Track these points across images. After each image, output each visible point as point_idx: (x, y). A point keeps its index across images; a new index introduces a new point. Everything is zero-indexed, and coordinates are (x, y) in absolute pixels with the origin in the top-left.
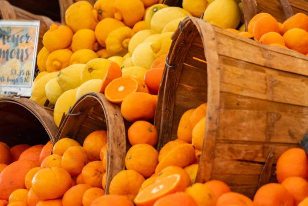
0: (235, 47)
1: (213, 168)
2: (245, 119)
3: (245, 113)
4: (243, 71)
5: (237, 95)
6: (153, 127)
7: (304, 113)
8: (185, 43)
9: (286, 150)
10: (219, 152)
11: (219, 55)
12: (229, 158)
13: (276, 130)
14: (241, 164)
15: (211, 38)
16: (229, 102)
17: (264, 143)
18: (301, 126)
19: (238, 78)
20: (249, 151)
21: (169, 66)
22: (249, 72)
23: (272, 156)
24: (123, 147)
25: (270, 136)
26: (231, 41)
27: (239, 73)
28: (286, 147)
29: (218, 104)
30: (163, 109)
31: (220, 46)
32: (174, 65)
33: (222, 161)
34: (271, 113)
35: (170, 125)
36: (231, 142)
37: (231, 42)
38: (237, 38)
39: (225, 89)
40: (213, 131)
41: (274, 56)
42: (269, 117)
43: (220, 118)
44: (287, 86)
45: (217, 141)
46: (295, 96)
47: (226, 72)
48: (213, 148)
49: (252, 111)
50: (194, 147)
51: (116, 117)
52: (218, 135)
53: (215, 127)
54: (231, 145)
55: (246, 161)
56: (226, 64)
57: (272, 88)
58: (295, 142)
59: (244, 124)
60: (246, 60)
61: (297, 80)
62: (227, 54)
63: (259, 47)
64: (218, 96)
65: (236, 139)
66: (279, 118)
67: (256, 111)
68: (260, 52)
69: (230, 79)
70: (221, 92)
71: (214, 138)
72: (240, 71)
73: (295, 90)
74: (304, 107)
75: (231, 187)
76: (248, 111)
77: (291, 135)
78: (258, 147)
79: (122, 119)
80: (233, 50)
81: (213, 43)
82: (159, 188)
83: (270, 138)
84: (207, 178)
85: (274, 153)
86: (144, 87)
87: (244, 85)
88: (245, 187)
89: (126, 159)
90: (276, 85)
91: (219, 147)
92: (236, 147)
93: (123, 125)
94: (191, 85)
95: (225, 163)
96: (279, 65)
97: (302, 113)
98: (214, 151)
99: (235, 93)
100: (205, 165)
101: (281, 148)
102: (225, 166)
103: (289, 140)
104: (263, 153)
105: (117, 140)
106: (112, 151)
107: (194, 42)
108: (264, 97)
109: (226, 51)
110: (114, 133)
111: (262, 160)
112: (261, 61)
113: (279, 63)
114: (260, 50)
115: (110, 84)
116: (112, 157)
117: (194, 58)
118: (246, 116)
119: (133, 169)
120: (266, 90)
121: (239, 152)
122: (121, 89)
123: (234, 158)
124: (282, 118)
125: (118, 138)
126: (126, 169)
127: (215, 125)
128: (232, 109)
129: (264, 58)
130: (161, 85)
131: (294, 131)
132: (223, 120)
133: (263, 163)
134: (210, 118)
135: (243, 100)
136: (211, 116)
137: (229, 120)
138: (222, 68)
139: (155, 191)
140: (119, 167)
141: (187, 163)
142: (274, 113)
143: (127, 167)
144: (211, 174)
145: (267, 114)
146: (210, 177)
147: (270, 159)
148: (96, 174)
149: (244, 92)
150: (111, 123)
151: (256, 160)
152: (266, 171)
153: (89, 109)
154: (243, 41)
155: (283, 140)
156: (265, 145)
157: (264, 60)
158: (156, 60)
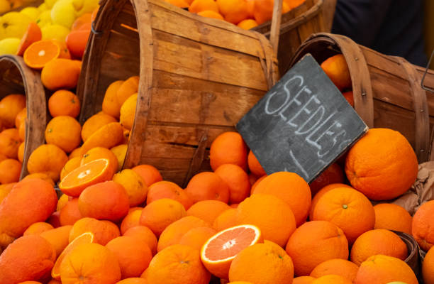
0: (169, 20)
1: (142, 151)
2: (178, 100)
3: (179, 93)
4: (178, 47)
5: (171, 74)
6: (76, 97)
7: (241, 94)
8: (114, 9)
9: (221, 133)
10: (150, 134)
11: (153, 29)
12: (160, 141)
13: (210, 112)
14: (172, 147)
15: (144, 10)
16: (162, 81)
17: (197, 125)
18: (237, 107)
19: (172, 54)
20: (182, 134)
21: (95, 33)
22: (184, 48)
23: (205, 139)
24: (42, 119)
25: (204, 118)
26: (165, 13)
27: (174, 49)
28: (221, 130)
29: (150, 83)
30: (86, 78)
31: (154, 19)
32: (101, 31)
33: (152, 144)
34: (206, 93)
35: (94, 95)
36: (163, 124)
37: (165, 15)
38: (171, 10)
39: (158, 67)
40: (145, 112)
41: (210, 31)
42: (204, 97)
43: (152, 97)
44: (223, 64)
45: (148, 122)
46: (232, 75)
47: (159, 48)
48: (144, 131)
49: (187, 91)
50: (122, 125)
51: (36, 84)
52: (149, 116)
53: (146, 108)
54: (163, 127)
55: (179, 144)
56: (160, 39)
57: (207, 65)
58: (231, 124)
59: (177, 105)
60: (181, 35)
61: (233, 57)
62: (161, 28)
63: (195, 20)
64: (151, 75)
65: (169, 121)
66: (215, 98)
67: (190, 91)
68: (195, 26)
69: (163, 56)
70: (154, 70)
71: (145, 119)
72: (174, 47)
73: (232, 68)
74: (240, 87)
75: (161, 171)
76: (181, 91)
77: (227, 117)
78: (192, 129)
79: (42, 87)
80: (167, 23)
81: (146, 16)
82: (86, 173)
83: (204, 120)
84: (136, 163)
85: (207, 136)
86: (66, 51)
87: (179, 62)
88: (177, 171)
89: (46, 132)
90: (212, 63)
91: (150, 129)
92: (167, 129)
93: (43, 94)
94: (118, 54)
95: (155, 146)
96: (216, 41)
97: (238, 93)
98: (144, 133)
99: (169, 71)
100: (135, 148)
101: (216, 131)
102: (156, 149)
103: (225, 123)
104: (196, 136)
105: (36, 110)
106: (31, 123)
107: (123, 8)
108: (199, 76)
109: (160, 25)
110: (33, 103)
111: (196, 144)
112: (196, 36)
113: (215, 38)
114: (196, 24)
115: (29, 48)
116: (31, 129)
117: (123, 25)
118: (179, 96)
119: (53, 143)
120: (201, 68)
121: (171, 135)
122: (42, 53)
123: (166, 141)
124: (218, 99)
125: (38, 108)
126: (46, 143)
127: (146, 106)
128: (166, 88)
129: (199, 32)
130: (85, 52)
131: (229, 113)
132: (156, 100)
133: (196, 147)
134: (142, 98)
135: (176, 79)
136: (143, 95)
137: (162, 100)
138: (155, 43)
139: (81, 176)
140: (38, 140)
141: (114, 143)
142: (209, 93)
143: (47, 141)
144: (141, 157)
145: (202, 94)
146: (139, 161)
147: (204, 142)
148: (11, 144)
149: (179, 70)
150: (31, 92)
151: (188, 143)
152: (199, 155)
153: (5, 71)
154: (178, 14)
155: (218, 122)
156: (199, 127)
157: (200, 34)
158: (78, 20)
